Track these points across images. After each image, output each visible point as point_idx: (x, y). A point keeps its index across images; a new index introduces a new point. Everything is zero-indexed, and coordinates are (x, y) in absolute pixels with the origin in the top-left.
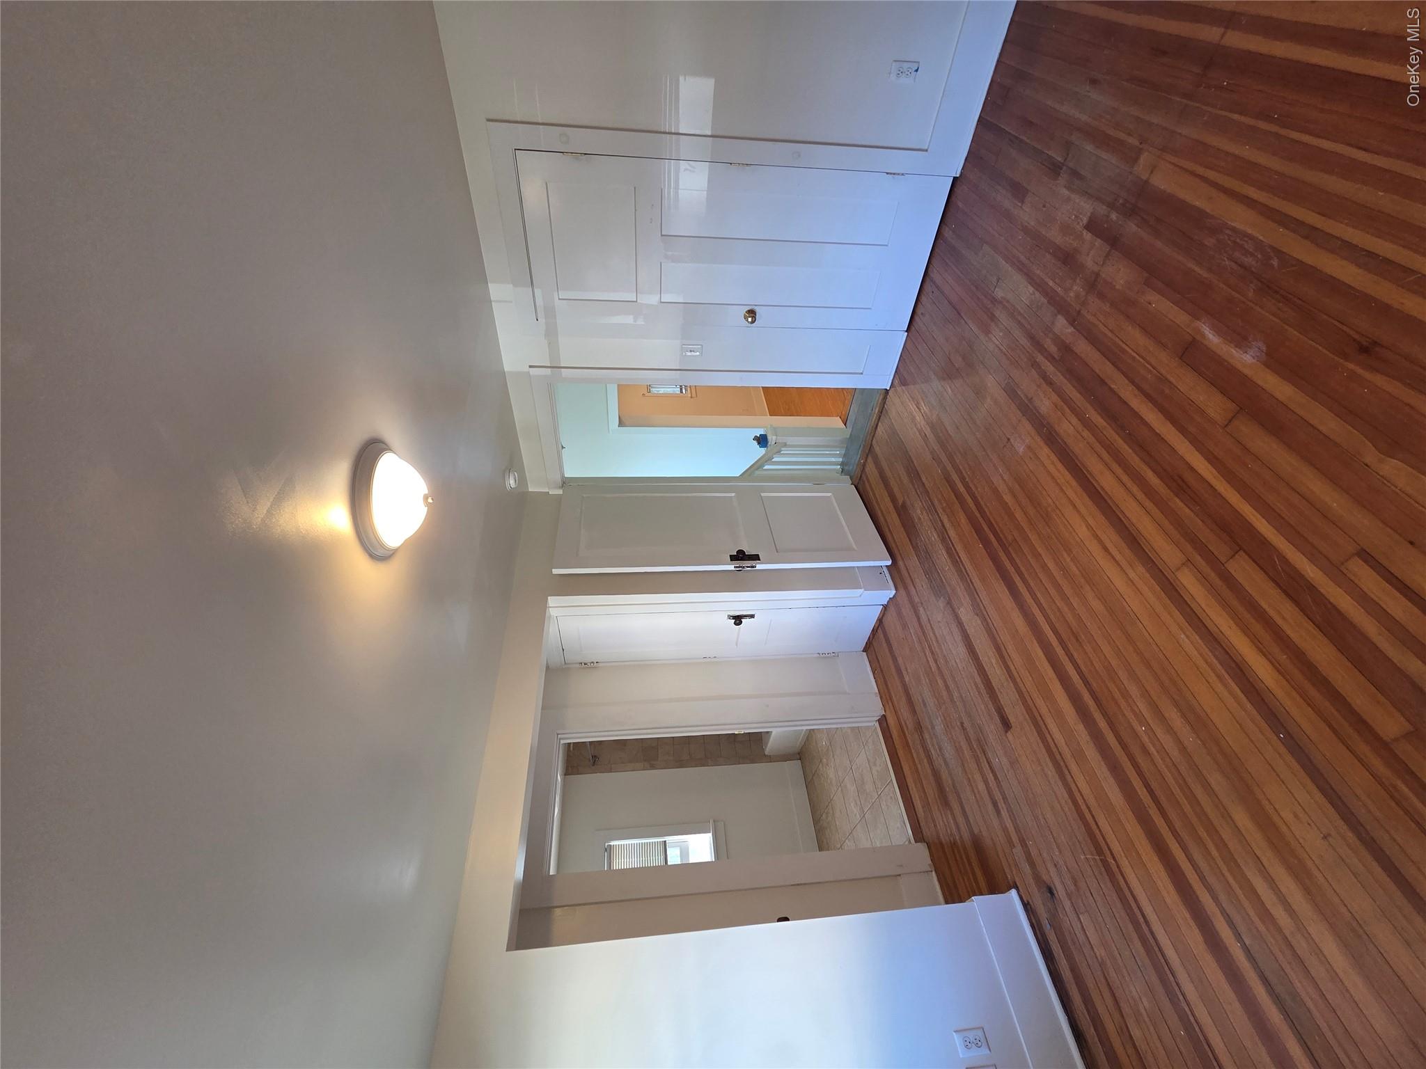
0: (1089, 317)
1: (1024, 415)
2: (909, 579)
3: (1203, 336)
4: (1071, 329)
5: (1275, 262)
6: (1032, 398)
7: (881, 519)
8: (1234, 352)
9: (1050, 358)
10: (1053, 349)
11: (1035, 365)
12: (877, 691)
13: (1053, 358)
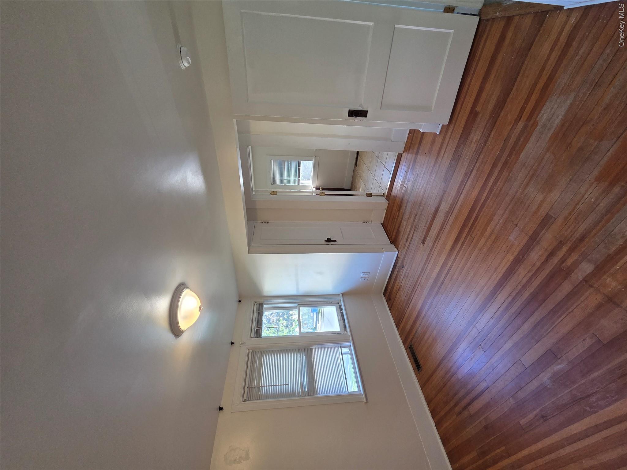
0: (586, 294)
1: (530, 237)
2: (446, 144)
3: (560, 364)
4: (581, 278)
5: (588, 409)
6: (539, 243)
7: (466, 86)
8: (549, 375)
9: (563, 260)
10: (569, 262)
11: (561, 244)
12: (405, 142)
13: (563, 262)
